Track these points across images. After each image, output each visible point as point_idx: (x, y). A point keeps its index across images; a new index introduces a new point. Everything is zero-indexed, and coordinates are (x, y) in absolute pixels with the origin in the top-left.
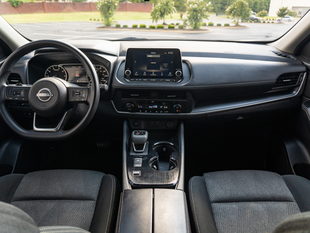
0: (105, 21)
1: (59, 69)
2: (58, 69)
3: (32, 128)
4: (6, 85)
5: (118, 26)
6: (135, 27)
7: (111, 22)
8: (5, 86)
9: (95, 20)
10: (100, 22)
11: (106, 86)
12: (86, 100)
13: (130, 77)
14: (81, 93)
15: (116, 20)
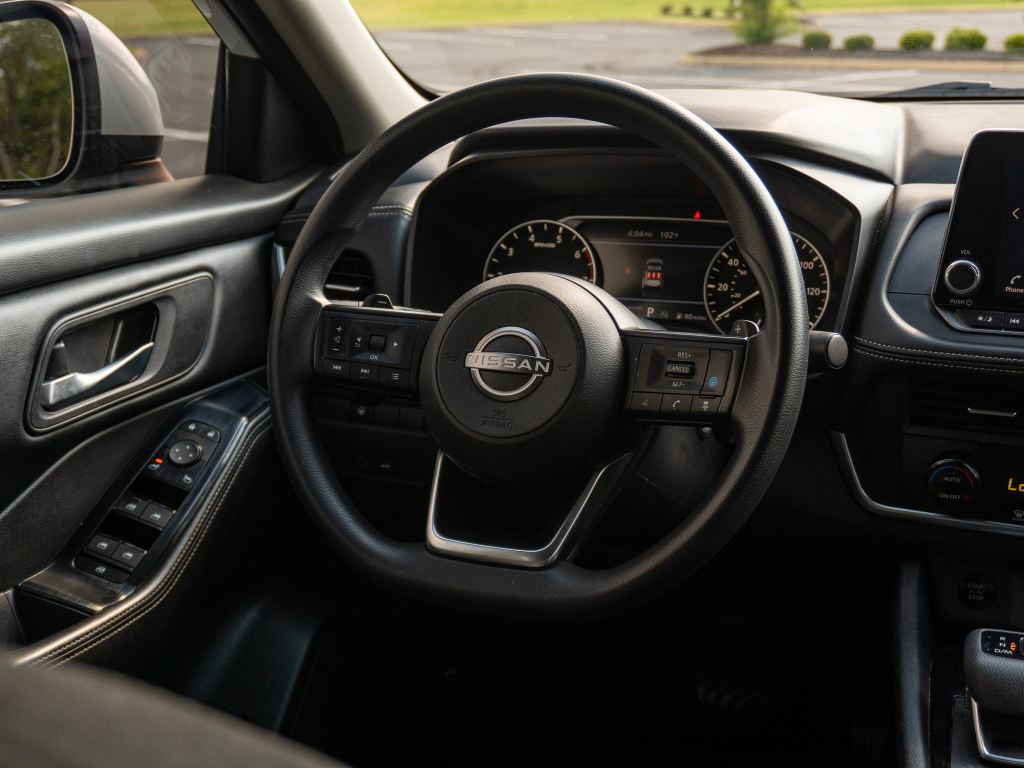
0: (746, 16)
1: (559, 239)
2: (554, 240)
3: (422, 536)
4: (324, 301)
5: (817, 44)
6: (915, 46)
7: (780, 20)
8: (318, 304)
9: (688, 12)
10: (719, 20)
11: (837, 340)
12: (723, 407)
13: (969, 303)
14: (701, 367)
15: (811, 12)
